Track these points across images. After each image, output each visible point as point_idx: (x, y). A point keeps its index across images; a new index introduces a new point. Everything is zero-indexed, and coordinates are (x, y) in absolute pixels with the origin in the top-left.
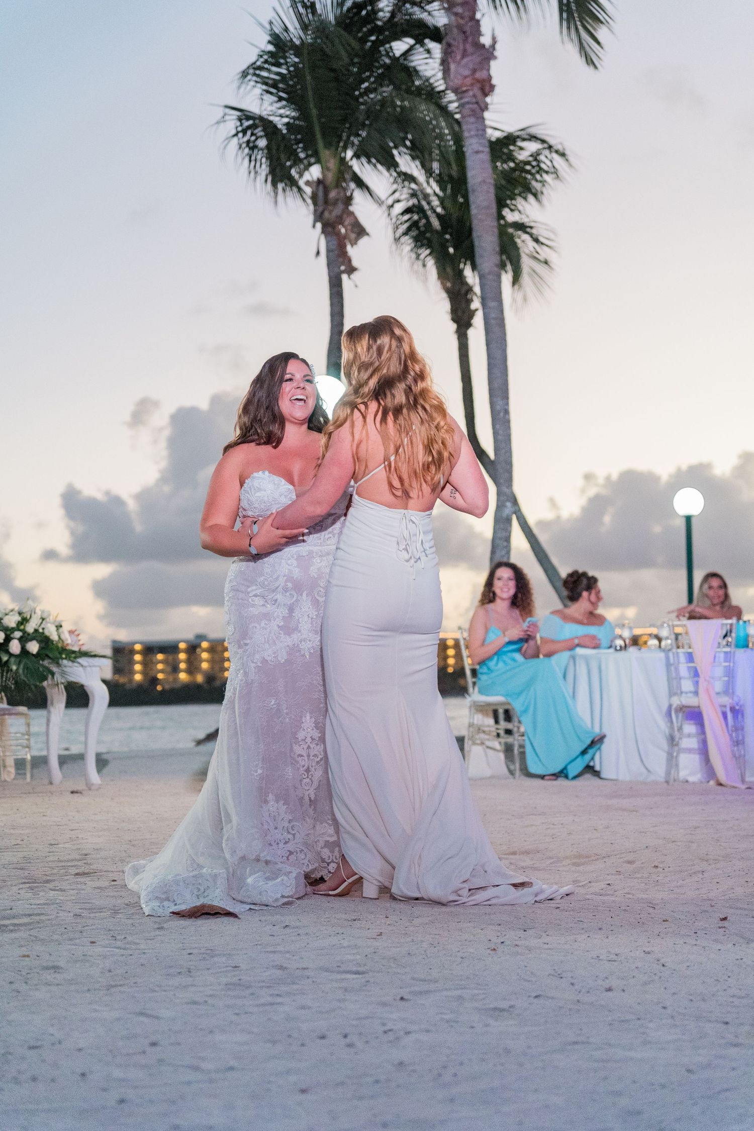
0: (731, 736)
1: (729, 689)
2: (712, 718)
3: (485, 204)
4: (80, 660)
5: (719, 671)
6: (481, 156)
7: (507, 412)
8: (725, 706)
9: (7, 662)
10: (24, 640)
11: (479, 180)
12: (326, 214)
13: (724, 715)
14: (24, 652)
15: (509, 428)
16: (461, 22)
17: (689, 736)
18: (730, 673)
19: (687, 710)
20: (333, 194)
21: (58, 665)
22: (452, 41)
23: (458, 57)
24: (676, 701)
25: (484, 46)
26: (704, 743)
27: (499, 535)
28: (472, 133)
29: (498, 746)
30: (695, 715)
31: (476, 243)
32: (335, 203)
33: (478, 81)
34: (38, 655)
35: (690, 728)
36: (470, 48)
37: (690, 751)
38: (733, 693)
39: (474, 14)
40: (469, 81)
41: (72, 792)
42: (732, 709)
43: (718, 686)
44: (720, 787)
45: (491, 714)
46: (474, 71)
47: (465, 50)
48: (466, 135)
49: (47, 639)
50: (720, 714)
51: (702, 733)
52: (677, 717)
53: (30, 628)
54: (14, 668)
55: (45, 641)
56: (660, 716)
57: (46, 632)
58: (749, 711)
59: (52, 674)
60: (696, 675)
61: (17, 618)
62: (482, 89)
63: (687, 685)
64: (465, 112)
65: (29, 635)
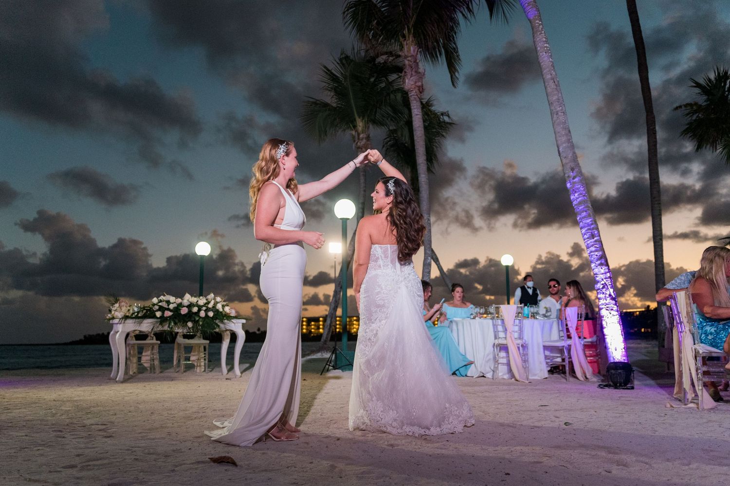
0: (521, 358)
1: (520, 337)
2: (513, 349)
3: (420, 135)
4: (232, 320)
5: (517, 328)
6: (418, 116)
8: (519, 344)
9: (198, 320)
10: (207, 311)
11: (418, 126)
12: (359, 143)
13: (519, 348)
14: (207, 315)
16: (410, 63)
17: (503, 358)
18: (521, 330)
19: (502, 346)
20: (361, 136)
21: (222, 322)
22: (406, 71)
23: (409, 77)
24: (497, 342)
25: (420, 73)
26: (509, 361)
27: (425, 271)
28: (415, 107)
30: (504, 348)
31: (416, 151)
32: (362, 140)
33: (418, 86)
34: (212, 318)
35: (503, 354)
36: (413, 73)
37: (503, 364)
38: (523, 338)
39: (416, 60)
40: (413, 86)
41: (227, 379)
42: (522, 346)
43: (516, 335)
44: (517, 382)
46: (416, 82)
47: (412, 74)
48: (412, 108)
49: (218, 310)
50: (517, 348)
51: (508, 356)
52: (497, 349)
53: (210, 306)
54: (201, 323)
55: (217, 312)
56: (490, 348)
57: (217, 308)
58: (530, 347)
59: (219, 326)
60: (505, 330)
61: (205, 301)
62: (419, 90)
63: (502, 335)
64: (412, 99)
65: (210, 308)
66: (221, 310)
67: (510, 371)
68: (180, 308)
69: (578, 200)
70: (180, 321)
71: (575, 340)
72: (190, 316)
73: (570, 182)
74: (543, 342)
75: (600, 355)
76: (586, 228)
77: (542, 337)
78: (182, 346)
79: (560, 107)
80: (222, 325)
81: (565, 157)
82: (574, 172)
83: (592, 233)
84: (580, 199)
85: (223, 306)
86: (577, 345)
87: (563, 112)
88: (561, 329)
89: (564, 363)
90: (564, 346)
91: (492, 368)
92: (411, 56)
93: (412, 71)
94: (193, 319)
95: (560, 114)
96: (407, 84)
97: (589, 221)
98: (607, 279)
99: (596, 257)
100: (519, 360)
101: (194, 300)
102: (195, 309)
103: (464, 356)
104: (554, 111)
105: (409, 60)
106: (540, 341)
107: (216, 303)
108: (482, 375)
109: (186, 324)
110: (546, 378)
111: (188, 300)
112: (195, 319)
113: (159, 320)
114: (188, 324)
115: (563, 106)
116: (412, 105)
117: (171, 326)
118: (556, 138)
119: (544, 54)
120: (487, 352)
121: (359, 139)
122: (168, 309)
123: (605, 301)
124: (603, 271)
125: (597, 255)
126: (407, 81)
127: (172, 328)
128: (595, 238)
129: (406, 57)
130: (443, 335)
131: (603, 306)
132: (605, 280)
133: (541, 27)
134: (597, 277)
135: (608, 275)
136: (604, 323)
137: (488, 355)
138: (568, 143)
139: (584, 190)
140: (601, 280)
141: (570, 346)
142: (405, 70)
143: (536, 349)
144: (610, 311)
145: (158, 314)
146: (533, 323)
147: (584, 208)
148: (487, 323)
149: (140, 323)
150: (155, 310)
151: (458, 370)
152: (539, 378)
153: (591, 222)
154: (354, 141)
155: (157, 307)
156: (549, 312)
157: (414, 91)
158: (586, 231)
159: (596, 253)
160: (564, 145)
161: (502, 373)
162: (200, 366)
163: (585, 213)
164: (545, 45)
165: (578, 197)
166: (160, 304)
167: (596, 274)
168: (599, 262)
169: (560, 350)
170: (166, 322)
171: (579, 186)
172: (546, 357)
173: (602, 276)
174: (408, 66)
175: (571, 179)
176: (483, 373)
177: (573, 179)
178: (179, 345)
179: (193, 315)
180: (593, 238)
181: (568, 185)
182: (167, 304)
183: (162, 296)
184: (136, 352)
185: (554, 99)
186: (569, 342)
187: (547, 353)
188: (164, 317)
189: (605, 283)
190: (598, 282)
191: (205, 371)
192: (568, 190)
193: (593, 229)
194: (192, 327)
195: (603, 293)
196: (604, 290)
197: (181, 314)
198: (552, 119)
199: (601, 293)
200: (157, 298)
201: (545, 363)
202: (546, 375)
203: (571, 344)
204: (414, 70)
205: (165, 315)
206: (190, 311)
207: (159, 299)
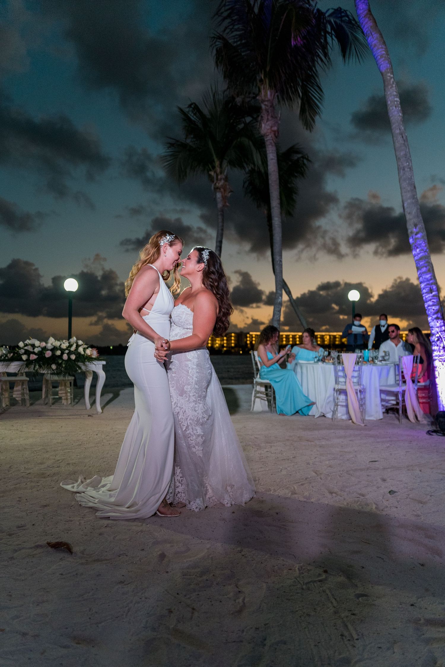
0: (359, 402)
1: (359, 383)
2: (351, 394)
4: (93, 362)
5: (356, 374)
6: (273, 161)
7: (281, 261)
8: (357, 390)
9: (61, 363)
10: (68, 355)
11: (273, 170)
12: (217, 184)
13: (357, 393)
14: (69, 358)
15: (282, 267)
16: (267, 108)
17: (342, 400)
18: (360, 377)
19: (342, 390)
21: (84, 363)
22: (263, 116)
23: (265, 122)
24: (337, 387)
25: (276, 118)
26: (347, 403)
27: (276, 309)
28: (270, 151)
29: (266, 399)
30: (344, 392)
32: (221, 179)
33: (274, 131)
34: (75, 360)
35: (342, 397)
36: (270, 118)
37: (342, 406)
38: (361, 384)
39: (272, 105)
40: (269, 131)
41: (89, 416)
42: (360, 391)
43: (355, 381)
44: (353, 424)
45: (264, 386)
46: (271, 127)
47: (268, 119)
48: (268, 152)
49: (80, 354)
50: (355, 393)
51: (347, 400)
52: (337, 394)
53: (73, 348)
54: (64, 366)
55: (78, 355)
56: (330, 392)
57: (79, 351)
58: (368, 391)
59: (80, 368)
60: (345, 376)
61: (67, 344)
62: (275, 134)
63: (342, 380)
64: (268, 143)
65: (72, 351)
66: (83, 353)
67: (348, 412)
68: (45, 352)
69: (419, 256)
70: (44, 364)
71: (409, 385)
72: (54, 359)
73: (413, 238)
74: (380, 386)
75: (432, 397)
76: (425, 283)
77: (380, 382)
78: (50, 382)
79: (407, 162)
80: (83, 368)
81: (409, 213)
82: (417, 228)
83: (430, 288)
84: (421, 254)
85: (84, 350)
86: (411, 389)
87: (410, 168)
88: (397, 373)
89: (398, 407)
90: (398, 392)
91: (332, 409)
92: (267, 101)
93: (268, 115)
94: (57, 362)
95: (406, 169)
96: (263, 128)
97: (428, 276)
98: (442, 333)
99: (432, 311)
100: (356, 405)
101: (57, 344)
102: (58, 353)
103: (307, 398)
104: (401, 166)
105: (265, 105)
106: (377, 385)
107: (78, 346)
108: (322, 414)
109: (51, 367)
110: (381, 419)
111: (52, 344)
112: (58, 362)
113: (25, 363)
114: (52, 366)
115: (410, 162)
116: (267, 149)
117: (36, 369)
118: (401, 193)
119: (394, 108)
120: (328, 395)
121: (217, 179)
122: (34, 353)
123: (438, 353)
124: (438, 325)
125: (434, 310)
126: (263, 125)
127: (37, 370)
128: (434, 293)
129: (263, 101)
130: (287, 379)
131: (436, 358)
132: (440, 333)
133: (392, 80)
134: (432, 330)
135: (443, 328)
136: (436, 373)
137: (329, 397)
138: (413, 199)
139: (426, 246)
140: (436, 333)
141: (404, 392)
142: (262, 114)
143: (373, 393)
144: (443, 362)
145: (24, 357)
146: (372, 369)
147: (424, 263)
148: (329, 368)
149: (8, 366)
150: (21, 353)
151: (301, 410)
152: (375, 419)
153: (430, 278)
154: (213, 182)
155: (23, 351)
156: (387, 356)
157: (270, 136)
158: (425, 285)
159: (433, 308)
160: (409, 201)
161: (341, 414)
162: (67, 399)
163: (425, 268)
164: (396, 99)
165: (419, 252)
166: (26, 348)
167: (432, 327)
168: (435, 316)
169: (396, 394)
170: (32, 364)
171: (421, 242)
172: (382, 400)
173: (437, 329)
174: (264, 111)
175: (414, 235)
176: (324, 414)
177: (416, 235)
178: (47, 381)
179: (57, 358)
180: (431, 293)
181: (411, 241)
182: (32, 348)
183: (28, 340)
184: (8, 386)
185: (402, 154)
186: (404, 388)
187: (383, 396)
188: (30, 360)
189: (440, 336)
190: (434, 335)
191: (71, 403)
192: (410, 246)
193: (432, 284)
194: (56, 369)
195: (437, 346)
196: (438, 343)
197: (45, 357)
198: (399, 173)
199: (435, 345)
200: (23, 342)
201: (381, 405)
202: (381, 416)
203: (405, 389)
204: (270, 115)
205: (31, 359)
206: (53, 355)
207: (25, 343)
